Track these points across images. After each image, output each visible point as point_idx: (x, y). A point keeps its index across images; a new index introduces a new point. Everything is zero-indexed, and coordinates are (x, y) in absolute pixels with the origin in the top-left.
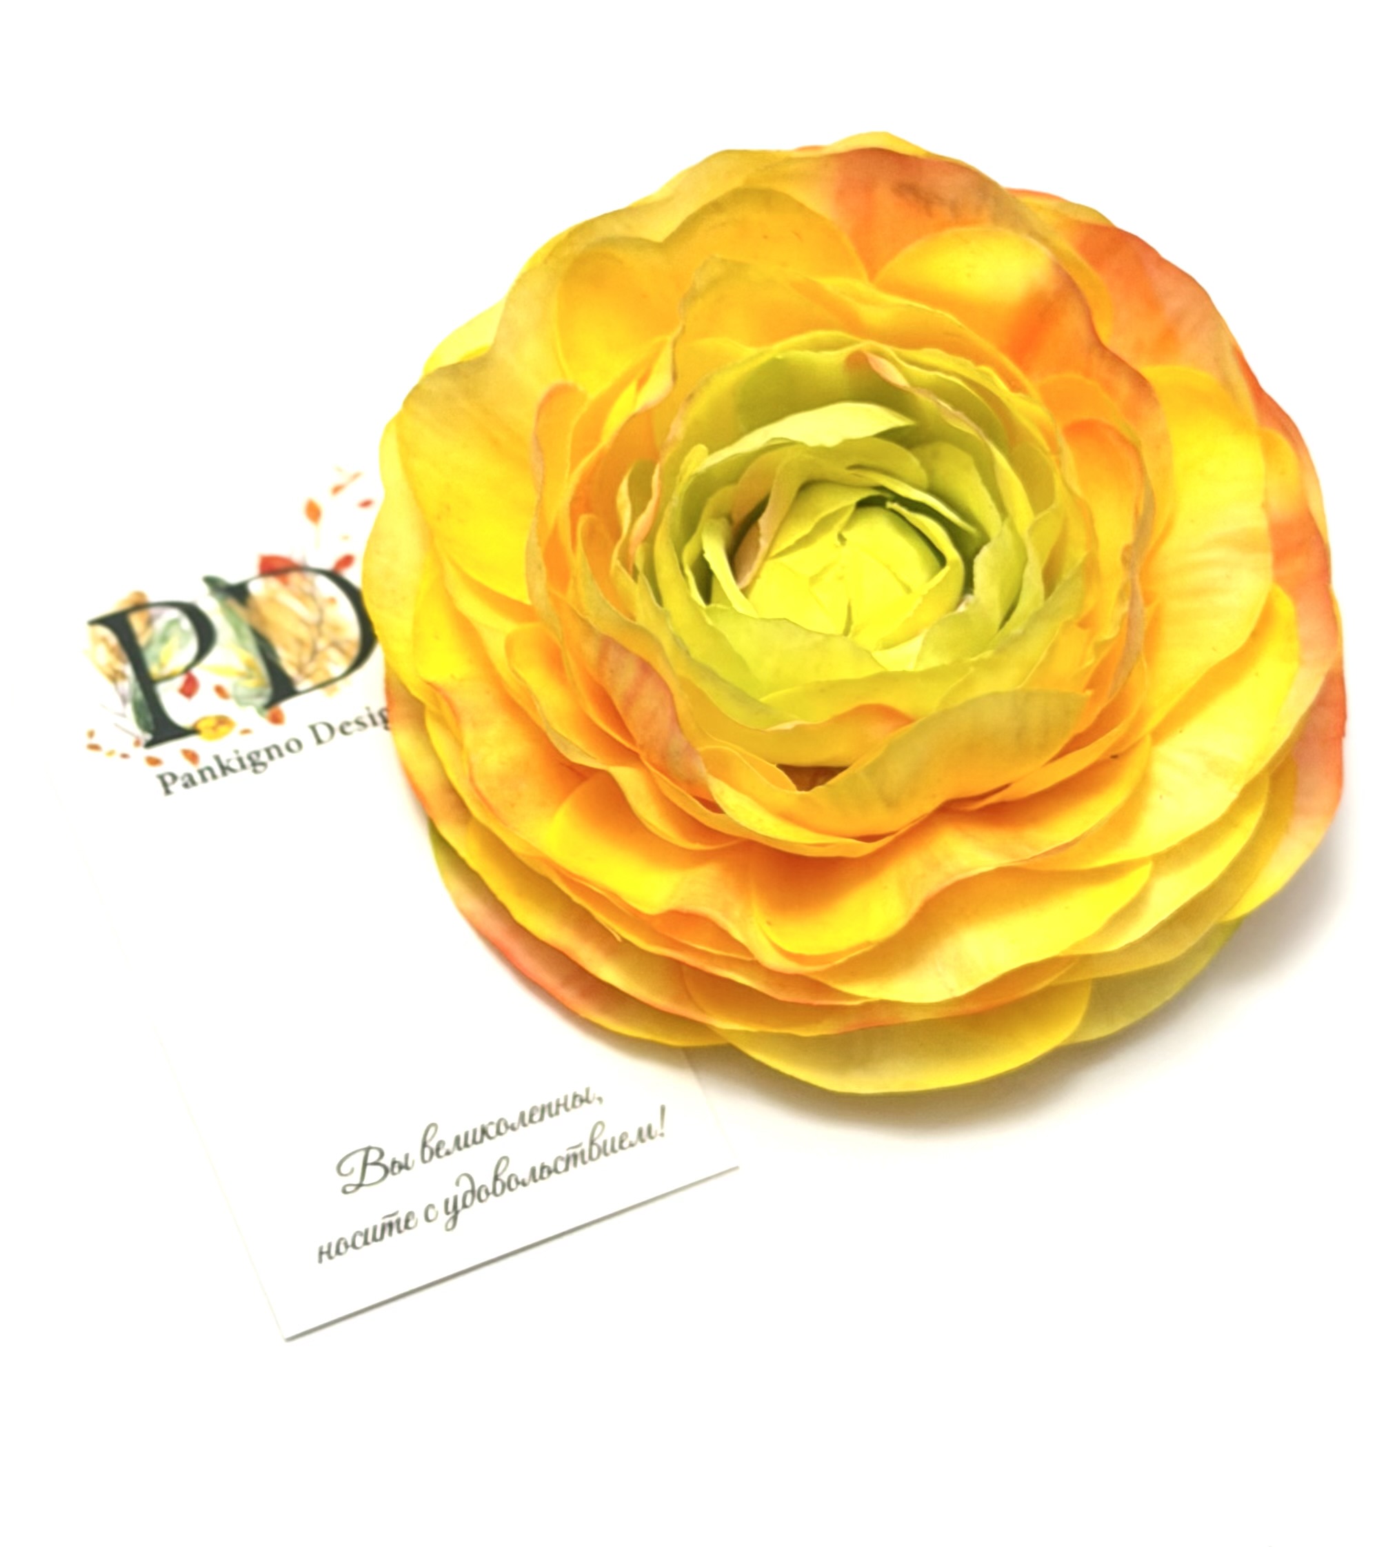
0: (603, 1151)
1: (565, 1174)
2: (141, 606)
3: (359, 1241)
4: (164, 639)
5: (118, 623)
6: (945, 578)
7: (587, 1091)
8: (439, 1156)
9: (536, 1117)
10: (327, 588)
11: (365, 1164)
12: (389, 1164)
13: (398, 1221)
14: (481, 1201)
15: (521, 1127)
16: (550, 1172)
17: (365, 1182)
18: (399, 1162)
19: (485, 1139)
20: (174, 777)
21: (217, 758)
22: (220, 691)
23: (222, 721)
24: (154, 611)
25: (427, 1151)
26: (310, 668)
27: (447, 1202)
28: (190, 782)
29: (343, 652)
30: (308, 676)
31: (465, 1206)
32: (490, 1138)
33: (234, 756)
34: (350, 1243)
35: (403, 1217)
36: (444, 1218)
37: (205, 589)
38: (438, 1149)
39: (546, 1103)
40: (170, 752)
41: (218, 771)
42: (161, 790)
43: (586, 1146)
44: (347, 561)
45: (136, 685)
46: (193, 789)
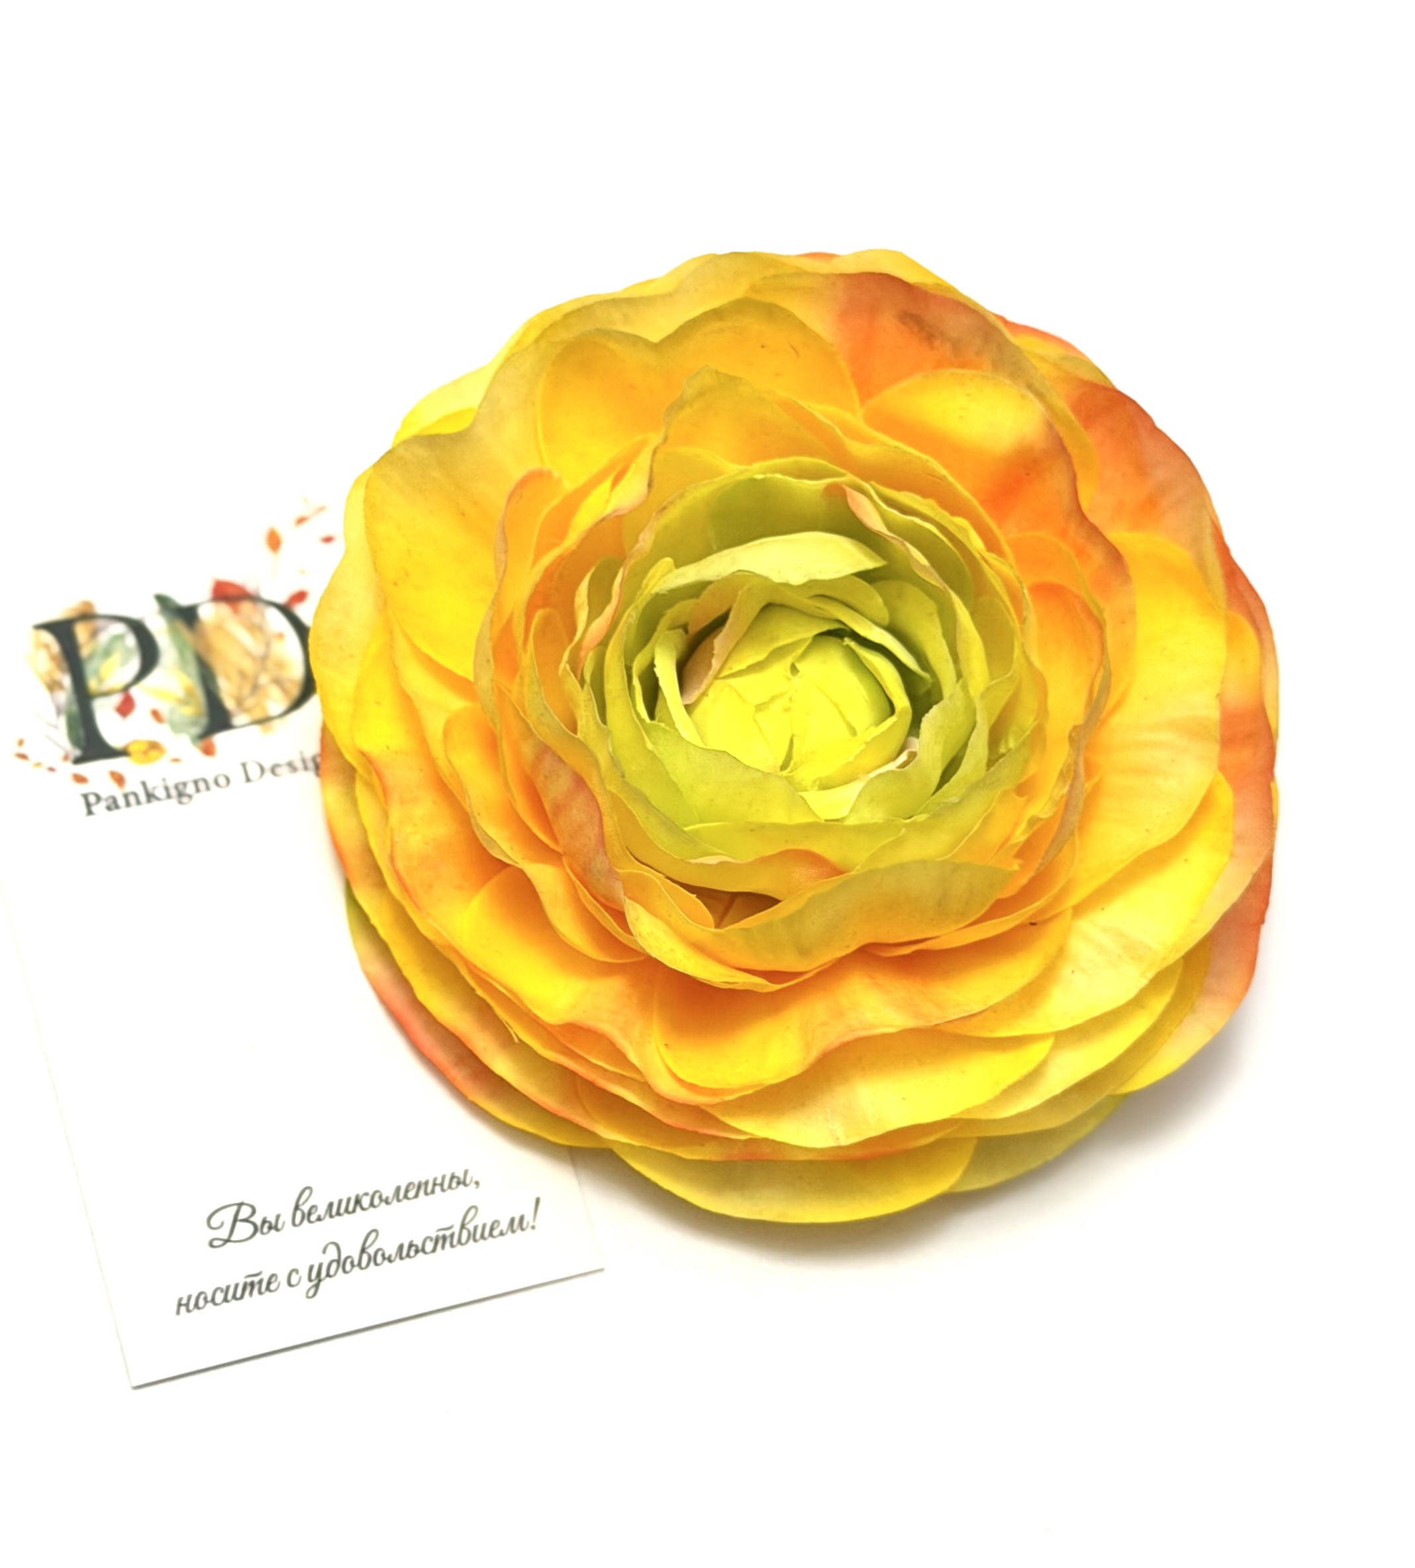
0: (472, 1236)
1: (433, 1254)
2: (87, 615)
3: (219, 1297)
4: (107, 653)
5: (62, 631)
6: (890, 728)
7: (466, 1172)
8: (310, 1221)
9: (411, 1194)
10: (276, 621)
11: (235, 1220)
12: (259, 1223)
13: (260, 1282)
14: (345, 1271)
15: (395, 1201)
16: (417, 1252)
17: (232, 1239)
18: (270, 1223)
19: (358, 1209)
20: (98, 798)
21: (144, 784)
22: (156, 714)
23: (154, 746)
24: (100, 623)
25: (299, 1214)
26: (250, 702)
27: (311, 1268)
28: (113, 805)
29: (285, 690)
30: (247, 710)
31: (328, 1275)
32: (363, 1209)
33: (160, 784)
34: (209, 1298)
35: (265, 1278)
36: (305, 1284)
37: (155, 606)
38: (310, 1214)
39: (423, 1181)
40: (97, 770)
41: (143, 797)
42: (84, 810)
43: (456, 1230)
44: (300, 596)
45: (72, 697)
46: (116, 812)
